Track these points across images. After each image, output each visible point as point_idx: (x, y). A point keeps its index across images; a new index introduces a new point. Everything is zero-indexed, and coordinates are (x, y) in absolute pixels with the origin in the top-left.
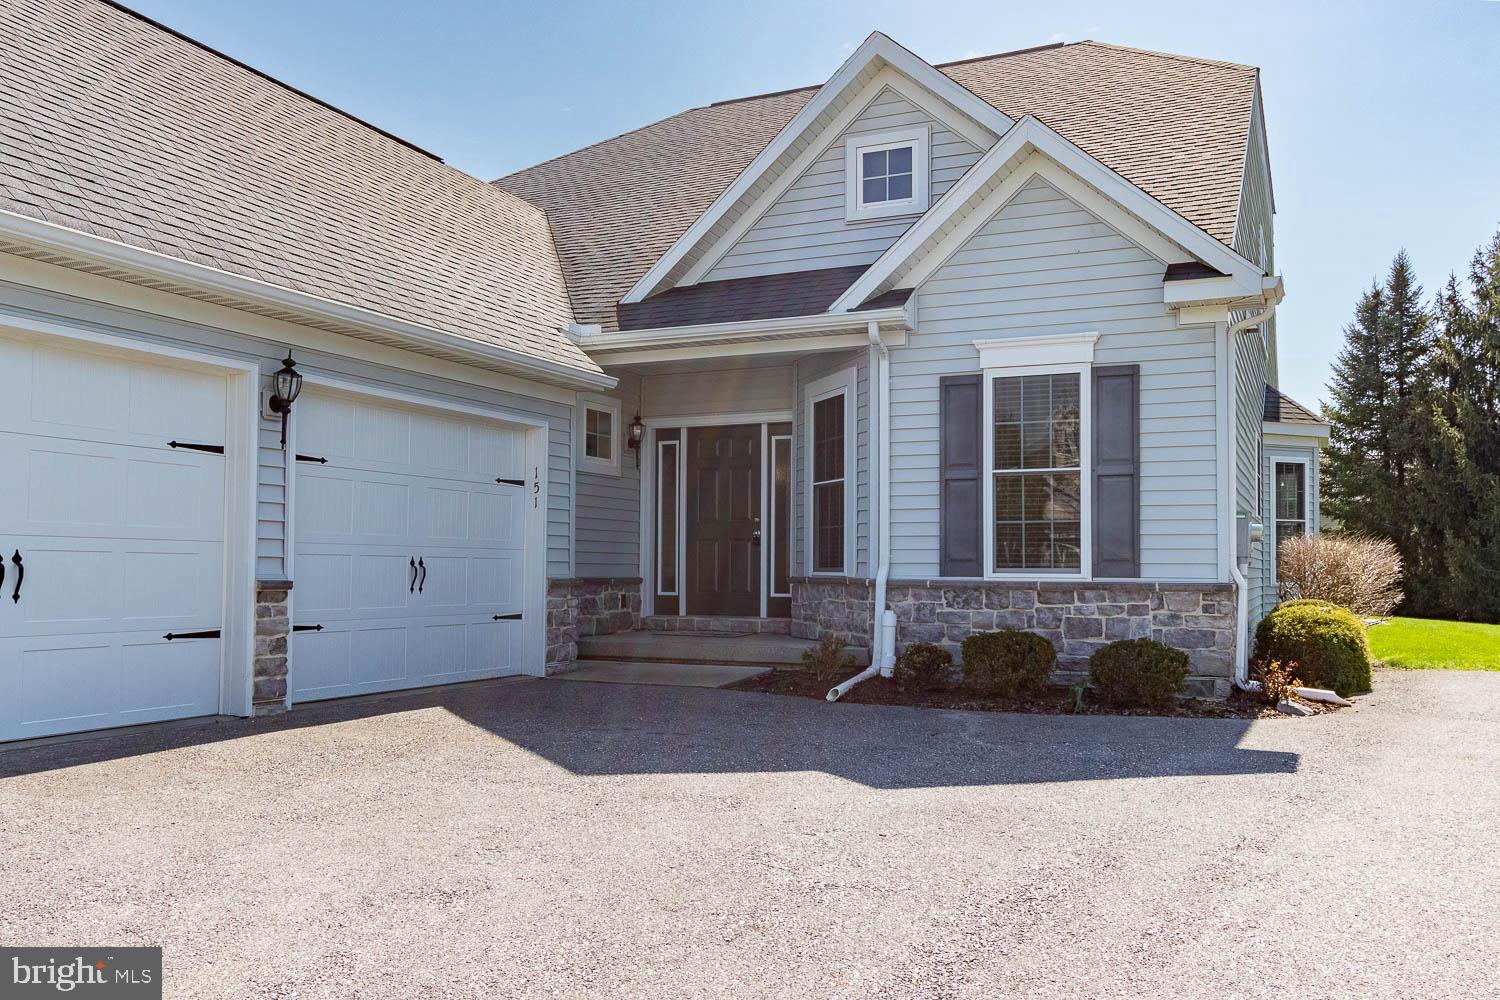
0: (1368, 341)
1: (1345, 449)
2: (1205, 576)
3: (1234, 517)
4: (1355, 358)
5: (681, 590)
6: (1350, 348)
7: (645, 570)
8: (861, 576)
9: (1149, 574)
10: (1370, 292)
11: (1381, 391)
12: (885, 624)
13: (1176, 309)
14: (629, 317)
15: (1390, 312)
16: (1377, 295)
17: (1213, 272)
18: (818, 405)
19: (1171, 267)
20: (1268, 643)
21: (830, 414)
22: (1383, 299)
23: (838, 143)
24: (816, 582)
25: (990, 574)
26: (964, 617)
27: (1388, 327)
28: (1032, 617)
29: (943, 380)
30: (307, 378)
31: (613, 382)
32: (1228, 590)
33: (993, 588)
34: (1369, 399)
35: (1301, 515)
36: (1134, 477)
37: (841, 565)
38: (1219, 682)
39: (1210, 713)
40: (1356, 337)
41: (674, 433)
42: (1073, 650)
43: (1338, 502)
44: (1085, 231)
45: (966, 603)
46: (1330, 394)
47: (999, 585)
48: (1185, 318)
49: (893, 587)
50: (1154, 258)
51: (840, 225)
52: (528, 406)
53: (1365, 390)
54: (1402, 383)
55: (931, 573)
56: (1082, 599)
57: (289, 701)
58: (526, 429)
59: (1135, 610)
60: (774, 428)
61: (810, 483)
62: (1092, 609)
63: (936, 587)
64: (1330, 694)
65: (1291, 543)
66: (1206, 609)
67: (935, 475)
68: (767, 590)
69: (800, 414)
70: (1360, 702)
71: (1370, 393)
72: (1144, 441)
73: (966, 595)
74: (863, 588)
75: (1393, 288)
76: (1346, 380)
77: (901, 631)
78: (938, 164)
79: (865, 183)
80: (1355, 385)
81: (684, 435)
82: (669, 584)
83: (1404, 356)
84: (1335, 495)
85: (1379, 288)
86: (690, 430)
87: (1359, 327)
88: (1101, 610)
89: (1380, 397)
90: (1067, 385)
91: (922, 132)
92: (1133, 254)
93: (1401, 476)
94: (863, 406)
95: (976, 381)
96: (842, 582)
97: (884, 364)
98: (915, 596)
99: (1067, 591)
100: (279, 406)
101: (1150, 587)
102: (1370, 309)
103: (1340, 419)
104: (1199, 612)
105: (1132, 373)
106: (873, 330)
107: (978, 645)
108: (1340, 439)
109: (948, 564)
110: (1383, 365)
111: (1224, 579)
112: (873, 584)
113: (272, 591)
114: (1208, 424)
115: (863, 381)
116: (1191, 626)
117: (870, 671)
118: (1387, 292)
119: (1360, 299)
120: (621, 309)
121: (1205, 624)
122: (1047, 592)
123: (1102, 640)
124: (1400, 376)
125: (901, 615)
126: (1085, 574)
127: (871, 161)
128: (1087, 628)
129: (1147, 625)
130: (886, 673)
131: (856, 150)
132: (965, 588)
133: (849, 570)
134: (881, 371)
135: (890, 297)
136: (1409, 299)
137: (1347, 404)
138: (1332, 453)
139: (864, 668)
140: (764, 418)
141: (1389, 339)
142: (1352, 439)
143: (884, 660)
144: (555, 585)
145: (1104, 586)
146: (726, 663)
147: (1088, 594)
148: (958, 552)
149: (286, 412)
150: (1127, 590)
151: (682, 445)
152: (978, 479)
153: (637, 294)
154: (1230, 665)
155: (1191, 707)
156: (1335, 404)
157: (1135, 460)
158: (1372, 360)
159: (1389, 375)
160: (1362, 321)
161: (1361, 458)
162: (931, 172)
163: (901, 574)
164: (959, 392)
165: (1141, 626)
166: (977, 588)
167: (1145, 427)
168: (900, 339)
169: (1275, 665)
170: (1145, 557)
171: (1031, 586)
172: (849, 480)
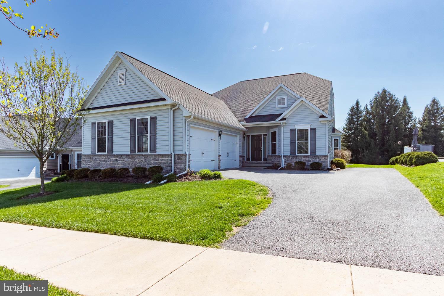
0: (351, 115)
1: (347, 134)
2: (324, 154)
3: (328, 147)
4: (349, 118)
5: (251, 158)
6: (348, 116)
7: (245, 155)
8: (279, 155)
9: (317, 154)
10: (352, 106)
11: (354, 124)
12: (283, 161)
13: (321, 121)
14: (247, 120)
15: (356, 110)
16: (353, 107)
17: (325, 117)
18: (272, 132)
19: (320, 116)
20: (332, 163)
21: (274, 134)
22: (354, 107)
23: (275, 97)
24: (271, 156)
25: (297, 154)
26: (293, 160)
27: (355, 113)
28: (302, 160)
29: (290, 130)
30: (223, 132)
31: (246, 130)
32: (327, 156)
33: (297, 156)
34: (352, 126)
35: (338, 147)
36: (315, 142)
37: (276, 154)
38: (326, 167)
39: (325, 170)
40: (349, 114)
41: (249, 136)
42: (307, 164)
43: (346, 144)
44: (309, 111)
45: (294, 158)
46: (345, 125)
47: (298, 156)
48: (322, 122)
49: (284, 156)
50: (318, 115)
51: (275, 108)
52: (236, 133)
53: (351, 124)
54: (358, 123)
55: (289, 154)
56: (309, 158)
57: (221, 168)
58: (237, 136)
59: (315, 159)
60: (264, 135)
61: (271, 143)
62: (310, 159)
63: (290, 156)
64: (339, 169)
65: (336, 151)
66: (324, 158)
67: (289, 142)
68: (263, 157)
69: (269, 133)
70: (343, 170)
71: (352, 124)
72: (317, 138)
73: (294, 157)
74: (280, 156)
75: (356, 106)
76: (348, 122)
77: (285, 162)
78: (289, 102)
79: (279, 103)
80: (349, 123)
81: (251, 136)
82: (249, 157)
83: (358, 118)
84: (346, 143)
85: (354, 105)
86: (252, 135)
87: (350, 113)
88: (311, 159)
89: (354, 125)
90: (307, 130)
91: (287, 96)
92: (315, 114)
93: (357, 140)
94: (279, 133)
95: (295, 130)
96: (277, 156)
97: (283, 128)
98: (287, 157)
99: (307, 156)
100: (220, 135)
101: (317, 156)
102: (352, 109)
103: (347, 129)
104: (323, 159)
105: (315, 129)
106: (282, 123)
107: (297, 163)
108: (346, 133)
109: (291, 153)
110: (354, 119)
111: (327, 155)
112: (281, 156)
113: (219, 156)
114: (325, 136)
115: (279, 130)
116: (322, 161)
117: (281, 167)
118: (355, 106)
119: (350, 108)
120: (245, 119)
121: (324, 160)
122: (304, 157)
123: (311, 163)
124: (357, 122)
125: (285, 160)
126: (309, 154)
127: (280, 100)
128: (309, 161)
129: (317, 160)
130: (283, 167)
131: (278, 98)
132: (293, 156)
133: (277, 154)
134: (282, 129)
135: (284, 119)
136: (359, 108)
137: (348, 126)
138: (345, 135)
139: (280, 167)
140: (263, 134)
141: (355, 115)
142: (349, 133)
143: (283, 165)
144: (240, 156)
145: (312, 156)
146: (261, 166)
147: (310, 157)
148: (292, 152)
149: (221, 136)
150: (315, 156)
151: (251, 137)
152: (295, 142)
153: (247, 117)
154: (327, 165)
155: (323, 170)
156: (345, 126)
157: (315, 140)
158: (352, 119)
159: (355, 121)
160: (351, 112)
161: (350, 136)
162: (288, 103)
163: (285, 155)
164: (292, 131)
165: (316, 161)
166: (295, 156)
167: (317, 136)
168: (285, 124)
169: (333, 165)
170: (317, 152)
171: (302, 156)
172: (277, 142)
